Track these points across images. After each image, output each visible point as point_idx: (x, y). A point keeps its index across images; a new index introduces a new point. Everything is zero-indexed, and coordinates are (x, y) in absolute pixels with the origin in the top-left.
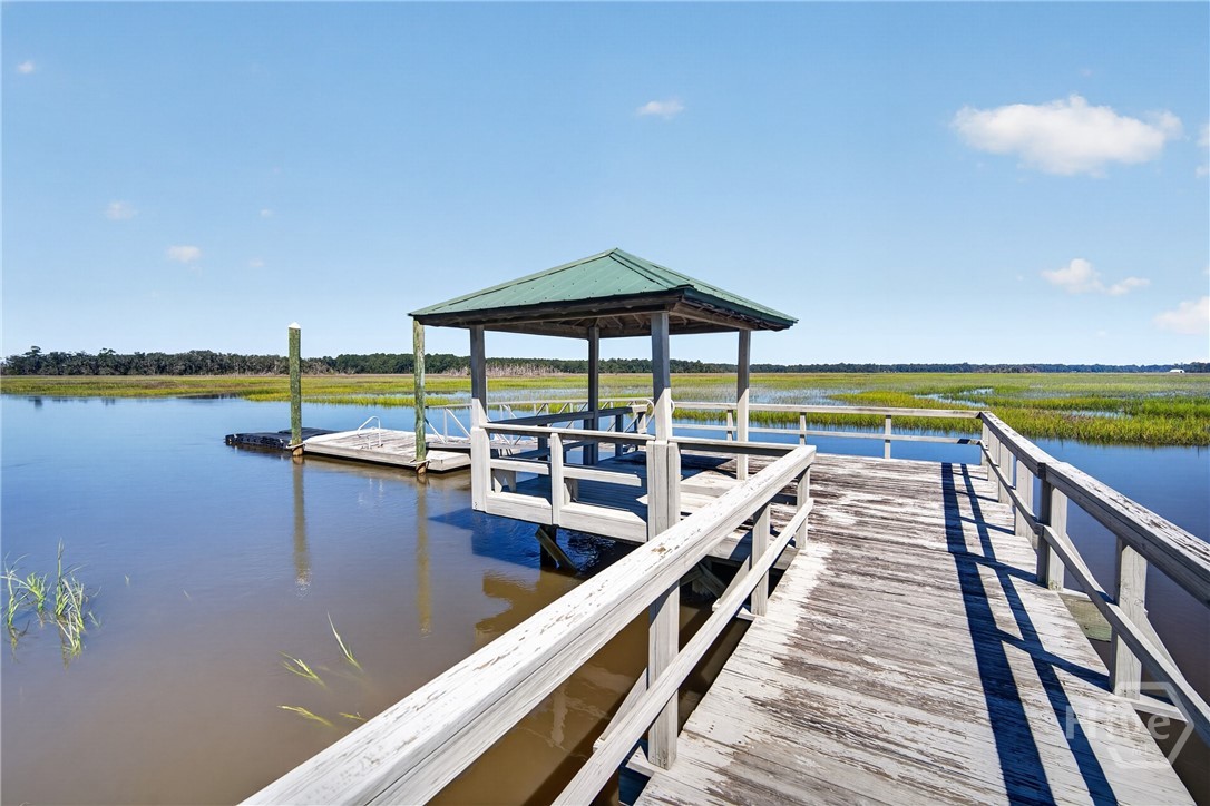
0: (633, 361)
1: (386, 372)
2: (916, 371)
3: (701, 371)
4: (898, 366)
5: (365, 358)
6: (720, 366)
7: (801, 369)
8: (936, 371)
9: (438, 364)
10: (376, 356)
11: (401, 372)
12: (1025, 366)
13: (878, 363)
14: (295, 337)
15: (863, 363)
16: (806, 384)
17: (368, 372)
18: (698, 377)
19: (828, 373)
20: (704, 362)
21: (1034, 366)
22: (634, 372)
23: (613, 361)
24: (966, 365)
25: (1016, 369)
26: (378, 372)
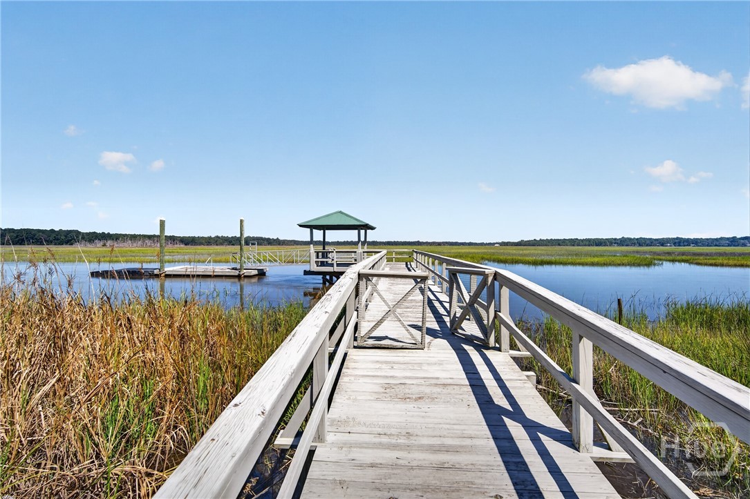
3: (279, 245)
14: (162, 223)
18: (275, 248)
20: (281, 238)
21: (446, 243)
22: (233, 245)
23: (217, 237)
25: (439, 244)
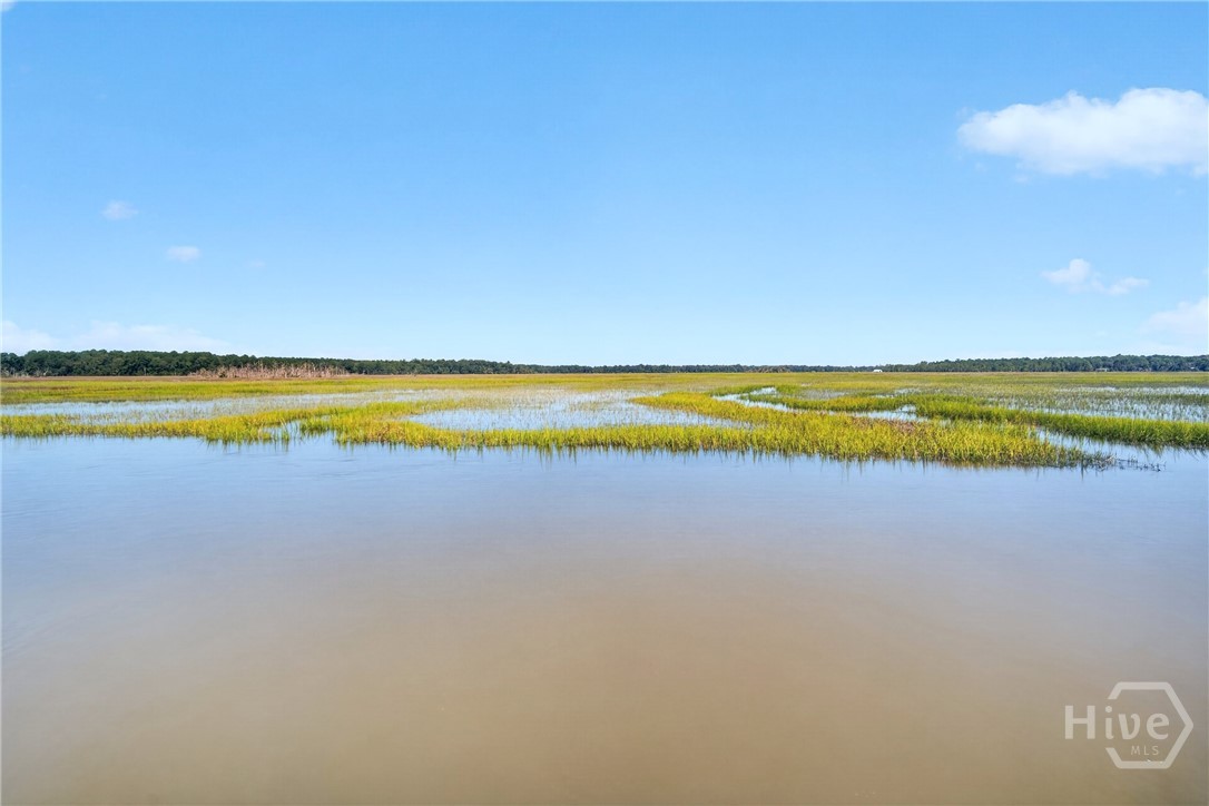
0: (438, 361)
1: (108, 374)
2: (701, 371)
4: (687, 367)
5: (73, 356)
6: (530, 367)
7: (605, 370)
8: (717, 371)
9: (189, 364)
10: (92, 353)
11: (131, 374)
12: (781, 367)
13: (671, 364)
15: (659, 365)
16: (610, 386)
17: (79, 374)
18: (504, 377)
19: (629, 374)
22: (440, 373)
24: (738, 366)
26: (96, 374)
